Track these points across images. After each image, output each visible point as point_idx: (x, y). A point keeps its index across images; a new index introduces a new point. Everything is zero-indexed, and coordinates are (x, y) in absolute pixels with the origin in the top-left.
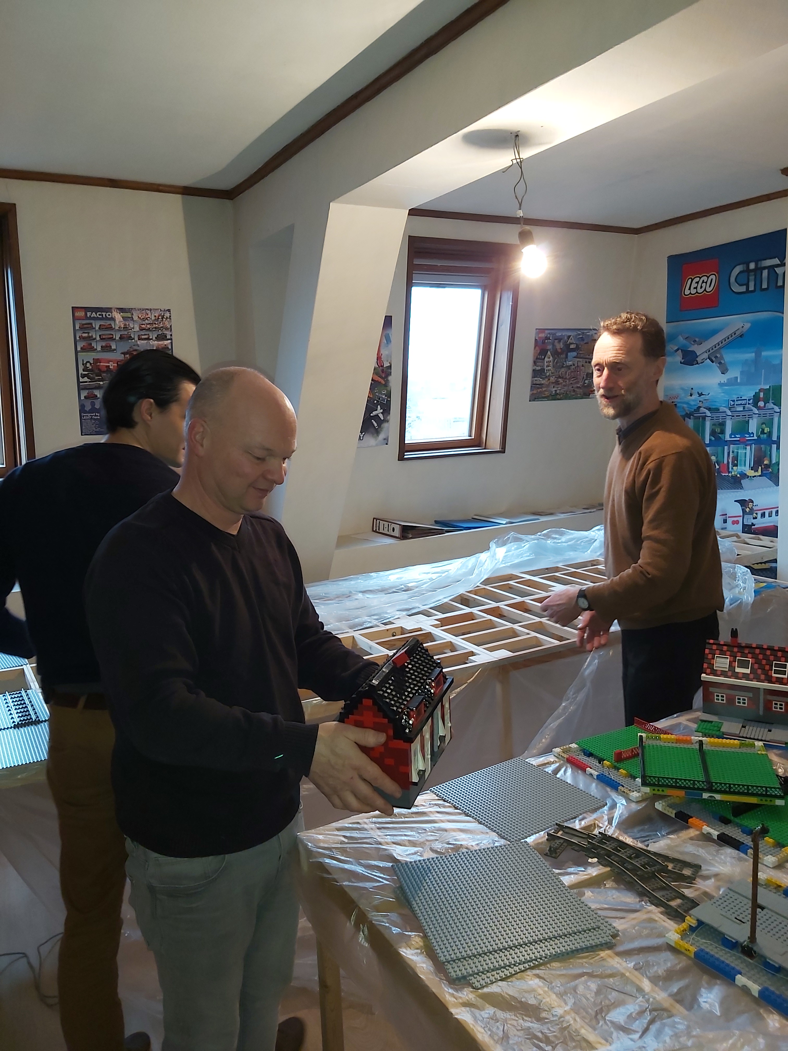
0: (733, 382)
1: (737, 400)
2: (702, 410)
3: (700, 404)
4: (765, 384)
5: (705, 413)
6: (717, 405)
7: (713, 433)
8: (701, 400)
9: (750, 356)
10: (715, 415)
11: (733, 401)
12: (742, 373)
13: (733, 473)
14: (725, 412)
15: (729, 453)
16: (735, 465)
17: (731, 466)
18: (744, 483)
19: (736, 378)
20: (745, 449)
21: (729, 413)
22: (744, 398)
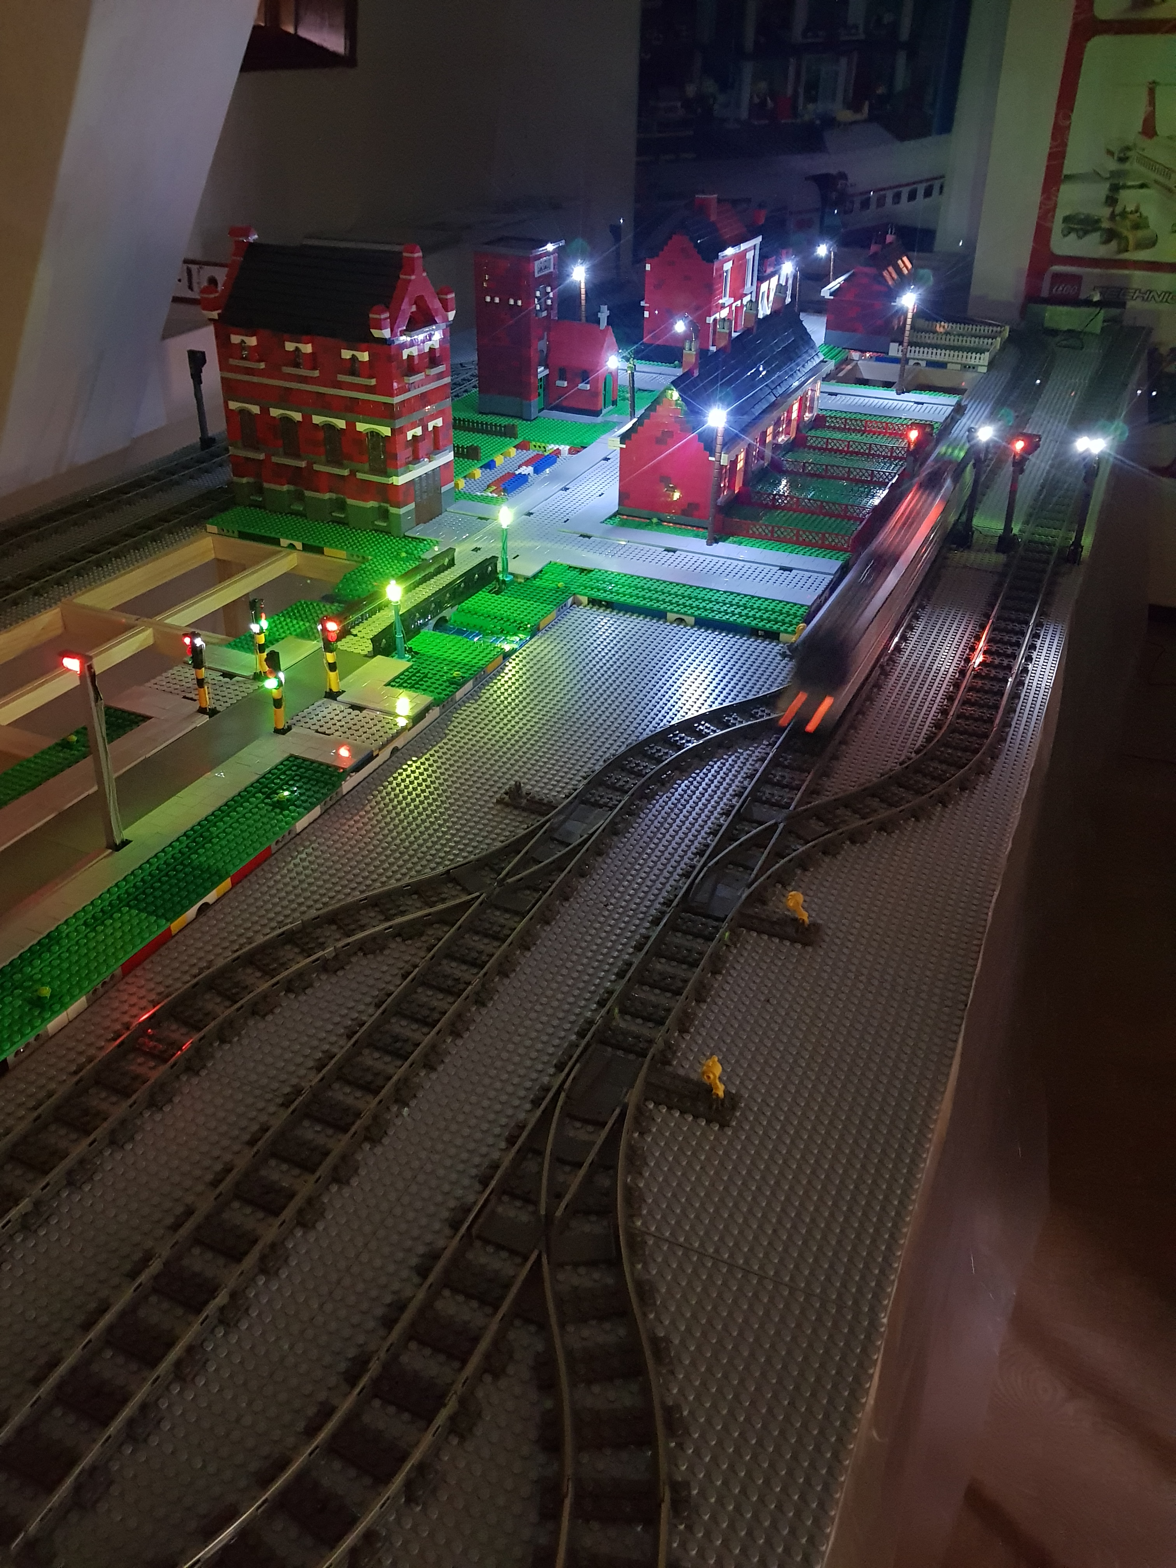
7: (764, 26)
13: (807, 118)
15: (798, 74)
16: (812, 99)
17: (801, 100)
18: (830, 137)
20: (836, 62)
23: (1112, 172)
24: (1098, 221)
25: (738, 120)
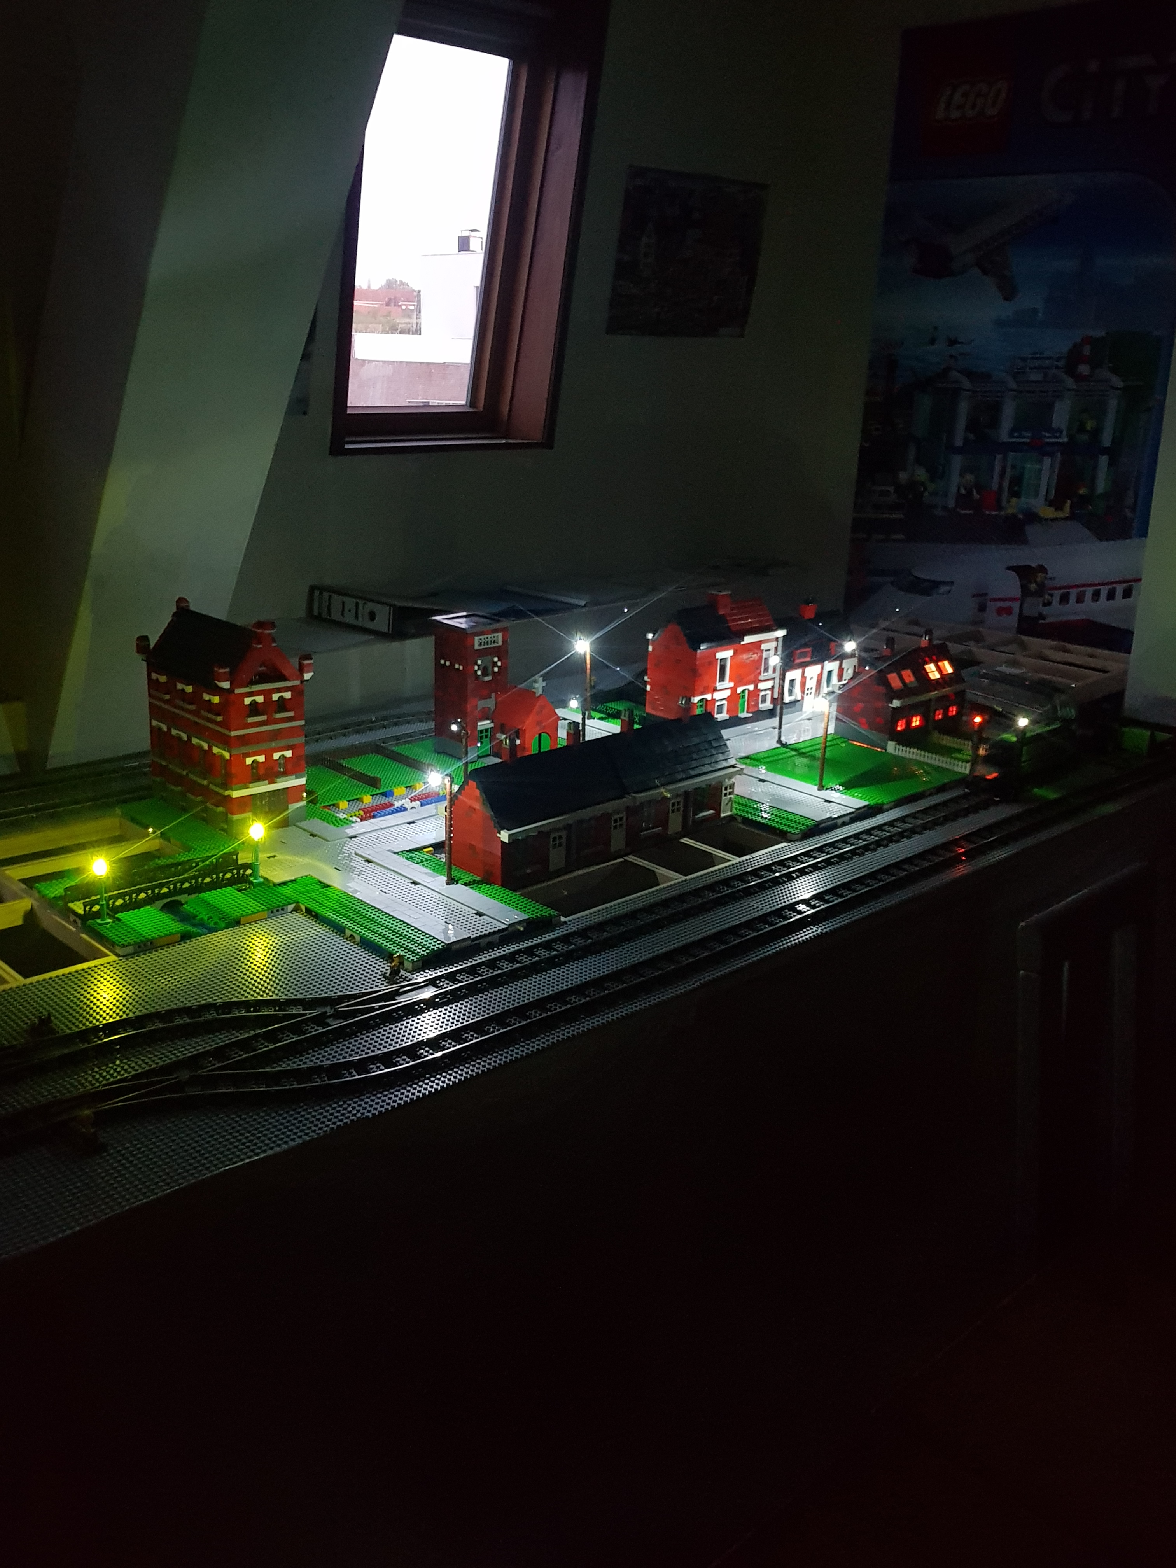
0: (1026, 319)
1: (1033, 358)
2: (954, 374)
3: (951, 363)
4: (1098, 326)
5: (959, 382)
6: (988, 366)
8: (953, 354)
9: (1069, 264)
10: (980, 387)
11: (1024, 359)
12: (1049, 300)
13: (1010, 511)
15: (1003, 470)
18: (1032, 531)
19: (1035, 311)
20: (1040, 462)
21: (1012, 384)
22: (1047, 354)
25: (945, 508)
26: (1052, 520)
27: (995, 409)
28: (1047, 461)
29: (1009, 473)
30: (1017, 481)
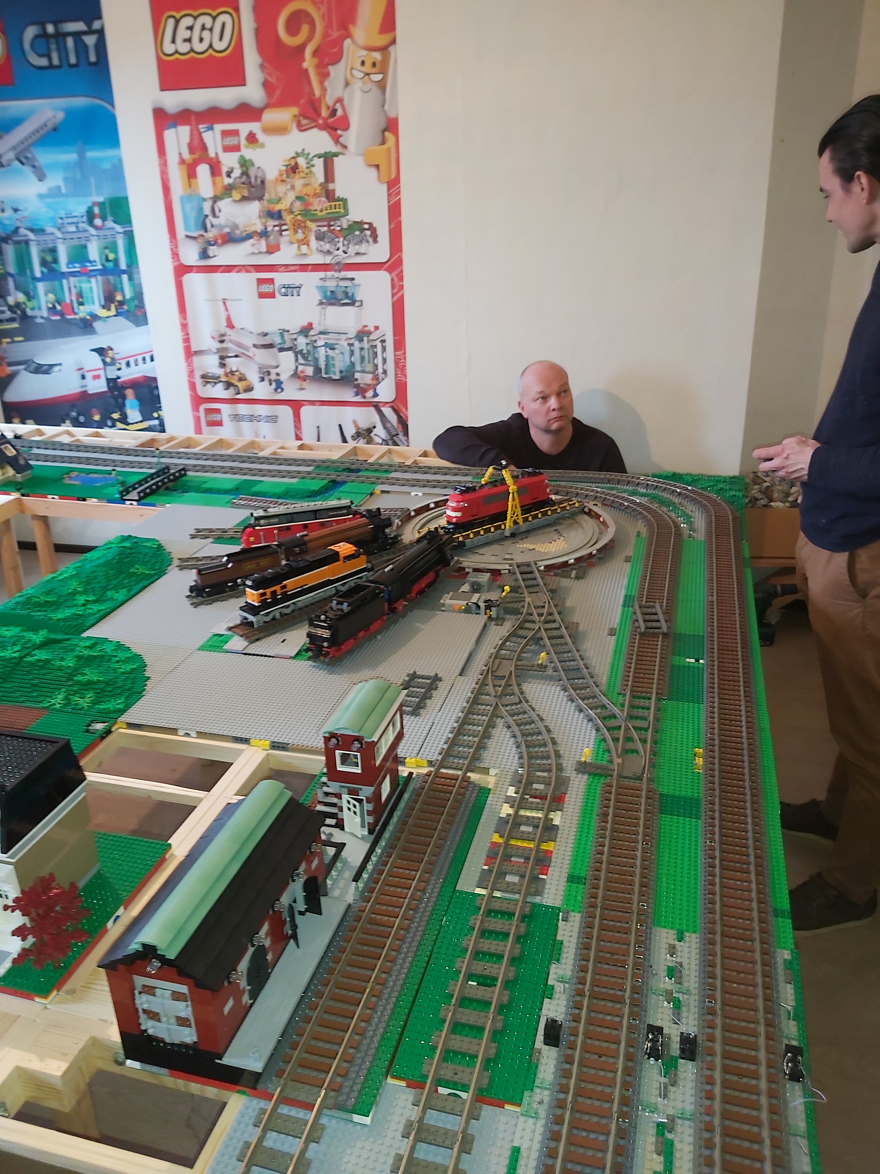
0: (55, 193)
1: (66, 217)
2: (23, 231)
3: (18, 224)
4: (98, 195)
5: (26, 236)
6: (42, 224)
7: (44, 263)
8: (18, 217)
9: (71, 157)
10: (41, 238)
11: (61, 218)
12: (65, 180)
13: (81, 315)
14: (53, 234)
15: (70, 288)
16: (82, 304)
17: (75, 305)
18: (97, 325)
19: (59, 187)
20: (90, 282)
21: (59, 235)
22: (74, 214)
23: (218, 349)
24: (219, 377)
25: (42, 318)
26: (108, 317)
27: (53, 251)
28: (93, 280)
29: (74, 291)
30: (80, 295)
